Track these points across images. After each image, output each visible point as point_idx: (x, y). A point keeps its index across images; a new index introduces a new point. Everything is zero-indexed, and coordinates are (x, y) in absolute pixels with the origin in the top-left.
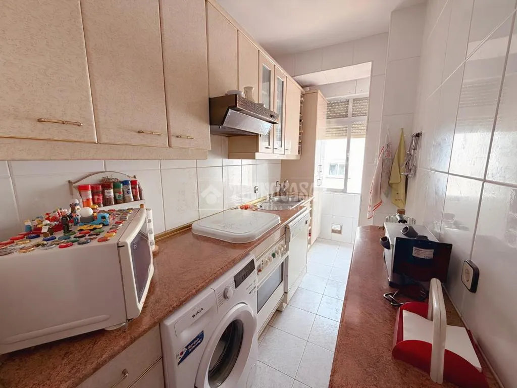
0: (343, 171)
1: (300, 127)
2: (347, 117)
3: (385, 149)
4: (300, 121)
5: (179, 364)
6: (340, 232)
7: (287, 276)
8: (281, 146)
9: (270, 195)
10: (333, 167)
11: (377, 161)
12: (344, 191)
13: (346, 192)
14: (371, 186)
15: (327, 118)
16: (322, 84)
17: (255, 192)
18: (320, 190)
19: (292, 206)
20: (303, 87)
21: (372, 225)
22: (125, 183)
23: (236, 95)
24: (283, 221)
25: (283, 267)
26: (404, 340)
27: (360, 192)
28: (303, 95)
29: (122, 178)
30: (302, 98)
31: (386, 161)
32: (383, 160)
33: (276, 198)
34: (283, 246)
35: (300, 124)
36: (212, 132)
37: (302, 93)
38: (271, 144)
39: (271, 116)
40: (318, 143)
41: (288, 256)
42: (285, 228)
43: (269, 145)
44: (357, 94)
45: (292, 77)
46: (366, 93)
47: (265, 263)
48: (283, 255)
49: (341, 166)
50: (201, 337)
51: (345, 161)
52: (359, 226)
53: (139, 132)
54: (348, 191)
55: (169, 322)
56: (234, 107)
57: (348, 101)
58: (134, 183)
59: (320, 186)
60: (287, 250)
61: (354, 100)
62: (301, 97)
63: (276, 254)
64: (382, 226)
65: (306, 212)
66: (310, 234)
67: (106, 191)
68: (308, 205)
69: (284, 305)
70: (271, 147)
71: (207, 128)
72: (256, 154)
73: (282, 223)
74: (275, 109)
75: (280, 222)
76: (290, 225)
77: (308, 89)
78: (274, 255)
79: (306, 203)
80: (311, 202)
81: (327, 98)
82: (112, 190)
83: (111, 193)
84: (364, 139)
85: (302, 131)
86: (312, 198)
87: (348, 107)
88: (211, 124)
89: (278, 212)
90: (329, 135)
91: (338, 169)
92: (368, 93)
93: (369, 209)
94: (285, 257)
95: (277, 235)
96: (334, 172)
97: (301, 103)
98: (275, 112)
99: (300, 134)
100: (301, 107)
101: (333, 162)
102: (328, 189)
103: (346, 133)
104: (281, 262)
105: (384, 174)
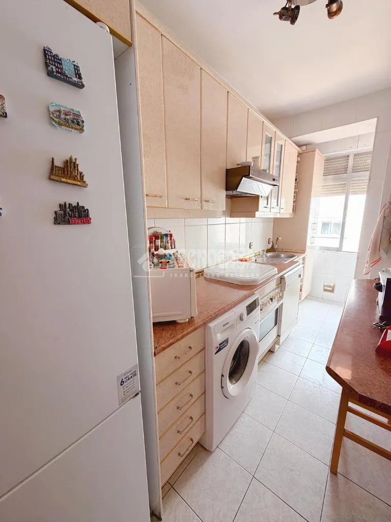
0: (339, 230)
1: (295, 186)
2: (346, 173)
3: (386, 207)
4: (296, 180)
5: (216, 354)
6: (332, 291)
7: (281, 321)
8: (277, 206)
9: (263, 251)
10: (325, 225)
11: (378, 218)
12: (339, 249)
13: (341, 251)
14: (370, 243)
15: (324, 176)
16: (320, 142)
17: (250, 248)
18: (313, 248)
19: (286, 261)
20: (299, 146)
21: (369, 278)
22: (166, 235)
23: (250, 166)
24: (279, 271)
25: (278, 312)
26: (387, 340)
27: (357, 251)
28: (299, 155)
29: (164, 232)
30: (299, 159)
31: (387, 218)
32: (384, 217)
33: (269, 254)
34: (278, 293)
35: (296, 183)
36: (227, 196)
37: (298, 153)
38: (269, 204)
39: (274, 180)
40: (313, 200)
41: (282, 304)
42: (281, 278)
43: (267, 204)
44: (358, 149)
45: (289, 138)
46: (369, 147)
47: (265, 305)
48: (278, 301)
49: (336, 225)
50: (227, 341)
51: (342, 220)
52: (355, 279)
53: (186, 199)
54: (344, 249)
55: (212, 325)
56: (248, 176)
57: (348, 156)
58: (171, 236)
59: (313, 245)
60: (281, 297)
61: (355, 155)
62: (298, 156)
63: (274, 299)
64: (378, 278)
65: (299, 267)
66: (301, 290)
67: (157, 241)
68: (301, 261)
69: (277, 347)
70: (269, 206)
71: (223, 194)
72: (256, 213)
73: (278, 274)
74: (273, 172)
75: (277, 272)
76: (285, 276)
77: (304, 148)
78: (271, 299)
79: (299, 259)
80: (304, 259)
81: (324, 155)
82: (160, 240)
83: (159, 242)
84: (365, 195)
85: (297, 190)
86: (303, 255)
87: (348, 162)
88: (227, 189)
89: (274, 265)
90: (325, 192)
91: (332, 227)
92: (372, 147)
93: (366, 265)
94: (280, 303)
95: (273, 284)
96: (326, 230)
97: (297, 162)
98: (274, 174)
99: (295, 192)
100: (297, 166)
101: (326, 220)
102: (320, 247)
103: (346, 189)
104: (276, 308)
105: (385, 231)
